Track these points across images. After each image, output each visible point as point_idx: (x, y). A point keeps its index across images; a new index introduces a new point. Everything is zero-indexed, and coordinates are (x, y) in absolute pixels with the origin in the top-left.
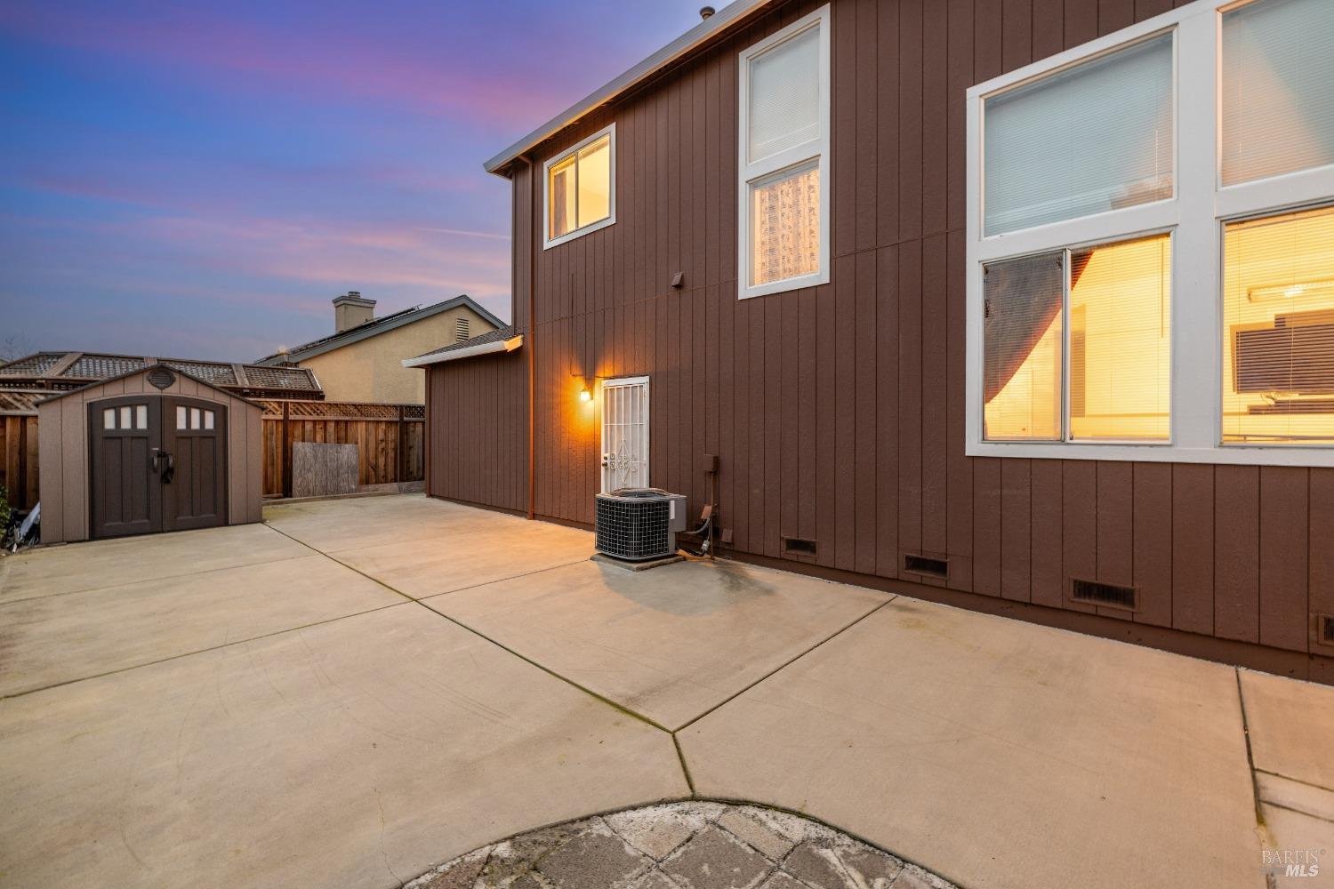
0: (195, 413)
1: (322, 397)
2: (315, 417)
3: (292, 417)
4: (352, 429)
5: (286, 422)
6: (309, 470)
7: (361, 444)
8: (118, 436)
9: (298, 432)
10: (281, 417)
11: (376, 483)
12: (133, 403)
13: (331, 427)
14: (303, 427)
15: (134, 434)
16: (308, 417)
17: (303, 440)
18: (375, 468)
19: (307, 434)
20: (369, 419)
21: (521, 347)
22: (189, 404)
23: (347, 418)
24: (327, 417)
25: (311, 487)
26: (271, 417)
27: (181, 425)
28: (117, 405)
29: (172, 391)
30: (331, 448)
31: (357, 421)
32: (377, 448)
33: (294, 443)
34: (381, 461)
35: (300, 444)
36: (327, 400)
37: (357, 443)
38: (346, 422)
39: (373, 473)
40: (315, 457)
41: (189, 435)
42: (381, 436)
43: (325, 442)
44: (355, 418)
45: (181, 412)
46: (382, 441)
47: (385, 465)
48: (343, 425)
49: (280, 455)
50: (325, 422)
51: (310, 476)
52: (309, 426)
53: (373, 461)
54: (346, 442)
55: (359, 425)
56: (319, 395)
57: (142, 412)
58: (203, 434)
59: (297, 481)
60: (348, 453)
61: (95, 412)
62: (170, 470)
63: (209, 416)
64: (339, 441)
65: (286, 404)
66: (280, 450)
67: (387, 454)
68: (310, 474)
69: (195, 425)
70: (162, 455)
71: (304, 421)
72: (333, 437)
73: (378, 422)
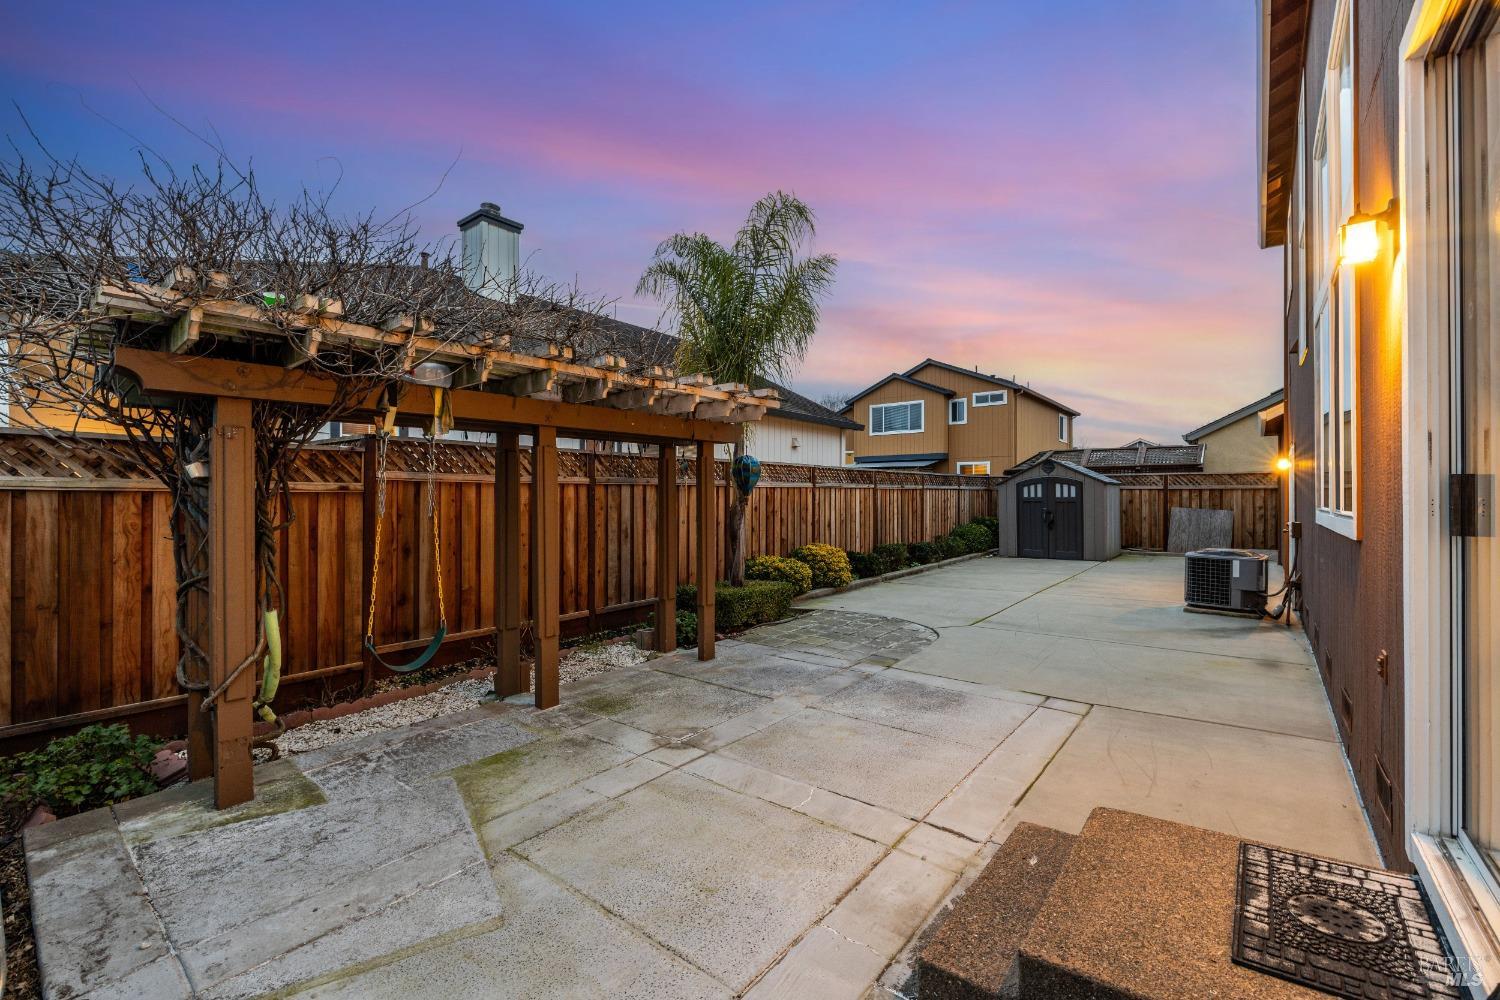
0: (1065, 487)
1: (1201, 470)
2: (1191, 487)
3: (1170, 487)
4: (1226, 497)
5: (1165, 490)
6: (1184, 531)
7: (1237, 511)
8: (1029, 501)
9: (1176, 498)
10: (1162, 487)
11: (1254, 548)
12: (1035, 482)
13: (1206, 495)
14: (1181, 495)
15: (1036, 501)
16: (1184, 487)
17: (1181, 506)
18: (1253, 534)
19: (1184, 501)
20: (1245, 487)
21: (1282, 416)
22: (1062, 482)
23: (1222, 487)
24: (1203, 487)
25: (1184, 545)
26: (1154, 487)
27: (1058, 495)
28: (1028, 483)
29: (1053, 474)
30: (1205, 513)
31: (1232, 490)
32: (1254, 515)
33: (1173, 508)
34: (1260, 527)
35: (1178, 509)
36: (1206, 471)
37: (1232, 509)
38: (1221, 490)
39: (1250, 539)
40: (1190, 520)
41: (1062, 501)
42: (1259, 503)
43: (1201, 507)
44: (1229, 487)
45: (1058, 486)
46: (1260, 508)
47: (1265, 531)
48: (1217, 493)
49: (1162, 518)
50: (1201, 491)
51: (1184, 536)
52: (1185, 495)
53: (1249, 527)
54: (1221, 508)
55: (1234, 493)
56: (1197, 468)
57: (1039, 487)
58: (1069, 500)
59: (1172, 540)
60: (1222, 518)
61: (1020, 487)
62: (1052, 522)
63: (1073, 489)
64: (1214, 507)
65: (1166, 477)
66: (1162, 513)
67: (1266, 521)
68: (1183, 534)
69: (1066, 495)
70: (1048, 513)
71: (1181, 490)
72: (1208, 503)
73: (1255, 490)
